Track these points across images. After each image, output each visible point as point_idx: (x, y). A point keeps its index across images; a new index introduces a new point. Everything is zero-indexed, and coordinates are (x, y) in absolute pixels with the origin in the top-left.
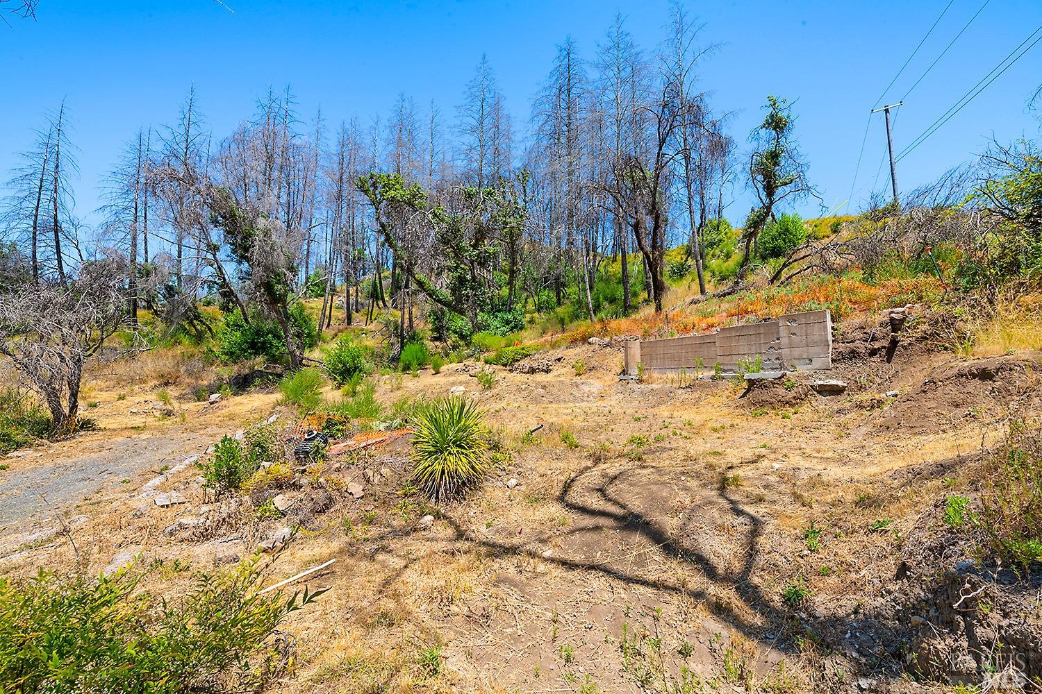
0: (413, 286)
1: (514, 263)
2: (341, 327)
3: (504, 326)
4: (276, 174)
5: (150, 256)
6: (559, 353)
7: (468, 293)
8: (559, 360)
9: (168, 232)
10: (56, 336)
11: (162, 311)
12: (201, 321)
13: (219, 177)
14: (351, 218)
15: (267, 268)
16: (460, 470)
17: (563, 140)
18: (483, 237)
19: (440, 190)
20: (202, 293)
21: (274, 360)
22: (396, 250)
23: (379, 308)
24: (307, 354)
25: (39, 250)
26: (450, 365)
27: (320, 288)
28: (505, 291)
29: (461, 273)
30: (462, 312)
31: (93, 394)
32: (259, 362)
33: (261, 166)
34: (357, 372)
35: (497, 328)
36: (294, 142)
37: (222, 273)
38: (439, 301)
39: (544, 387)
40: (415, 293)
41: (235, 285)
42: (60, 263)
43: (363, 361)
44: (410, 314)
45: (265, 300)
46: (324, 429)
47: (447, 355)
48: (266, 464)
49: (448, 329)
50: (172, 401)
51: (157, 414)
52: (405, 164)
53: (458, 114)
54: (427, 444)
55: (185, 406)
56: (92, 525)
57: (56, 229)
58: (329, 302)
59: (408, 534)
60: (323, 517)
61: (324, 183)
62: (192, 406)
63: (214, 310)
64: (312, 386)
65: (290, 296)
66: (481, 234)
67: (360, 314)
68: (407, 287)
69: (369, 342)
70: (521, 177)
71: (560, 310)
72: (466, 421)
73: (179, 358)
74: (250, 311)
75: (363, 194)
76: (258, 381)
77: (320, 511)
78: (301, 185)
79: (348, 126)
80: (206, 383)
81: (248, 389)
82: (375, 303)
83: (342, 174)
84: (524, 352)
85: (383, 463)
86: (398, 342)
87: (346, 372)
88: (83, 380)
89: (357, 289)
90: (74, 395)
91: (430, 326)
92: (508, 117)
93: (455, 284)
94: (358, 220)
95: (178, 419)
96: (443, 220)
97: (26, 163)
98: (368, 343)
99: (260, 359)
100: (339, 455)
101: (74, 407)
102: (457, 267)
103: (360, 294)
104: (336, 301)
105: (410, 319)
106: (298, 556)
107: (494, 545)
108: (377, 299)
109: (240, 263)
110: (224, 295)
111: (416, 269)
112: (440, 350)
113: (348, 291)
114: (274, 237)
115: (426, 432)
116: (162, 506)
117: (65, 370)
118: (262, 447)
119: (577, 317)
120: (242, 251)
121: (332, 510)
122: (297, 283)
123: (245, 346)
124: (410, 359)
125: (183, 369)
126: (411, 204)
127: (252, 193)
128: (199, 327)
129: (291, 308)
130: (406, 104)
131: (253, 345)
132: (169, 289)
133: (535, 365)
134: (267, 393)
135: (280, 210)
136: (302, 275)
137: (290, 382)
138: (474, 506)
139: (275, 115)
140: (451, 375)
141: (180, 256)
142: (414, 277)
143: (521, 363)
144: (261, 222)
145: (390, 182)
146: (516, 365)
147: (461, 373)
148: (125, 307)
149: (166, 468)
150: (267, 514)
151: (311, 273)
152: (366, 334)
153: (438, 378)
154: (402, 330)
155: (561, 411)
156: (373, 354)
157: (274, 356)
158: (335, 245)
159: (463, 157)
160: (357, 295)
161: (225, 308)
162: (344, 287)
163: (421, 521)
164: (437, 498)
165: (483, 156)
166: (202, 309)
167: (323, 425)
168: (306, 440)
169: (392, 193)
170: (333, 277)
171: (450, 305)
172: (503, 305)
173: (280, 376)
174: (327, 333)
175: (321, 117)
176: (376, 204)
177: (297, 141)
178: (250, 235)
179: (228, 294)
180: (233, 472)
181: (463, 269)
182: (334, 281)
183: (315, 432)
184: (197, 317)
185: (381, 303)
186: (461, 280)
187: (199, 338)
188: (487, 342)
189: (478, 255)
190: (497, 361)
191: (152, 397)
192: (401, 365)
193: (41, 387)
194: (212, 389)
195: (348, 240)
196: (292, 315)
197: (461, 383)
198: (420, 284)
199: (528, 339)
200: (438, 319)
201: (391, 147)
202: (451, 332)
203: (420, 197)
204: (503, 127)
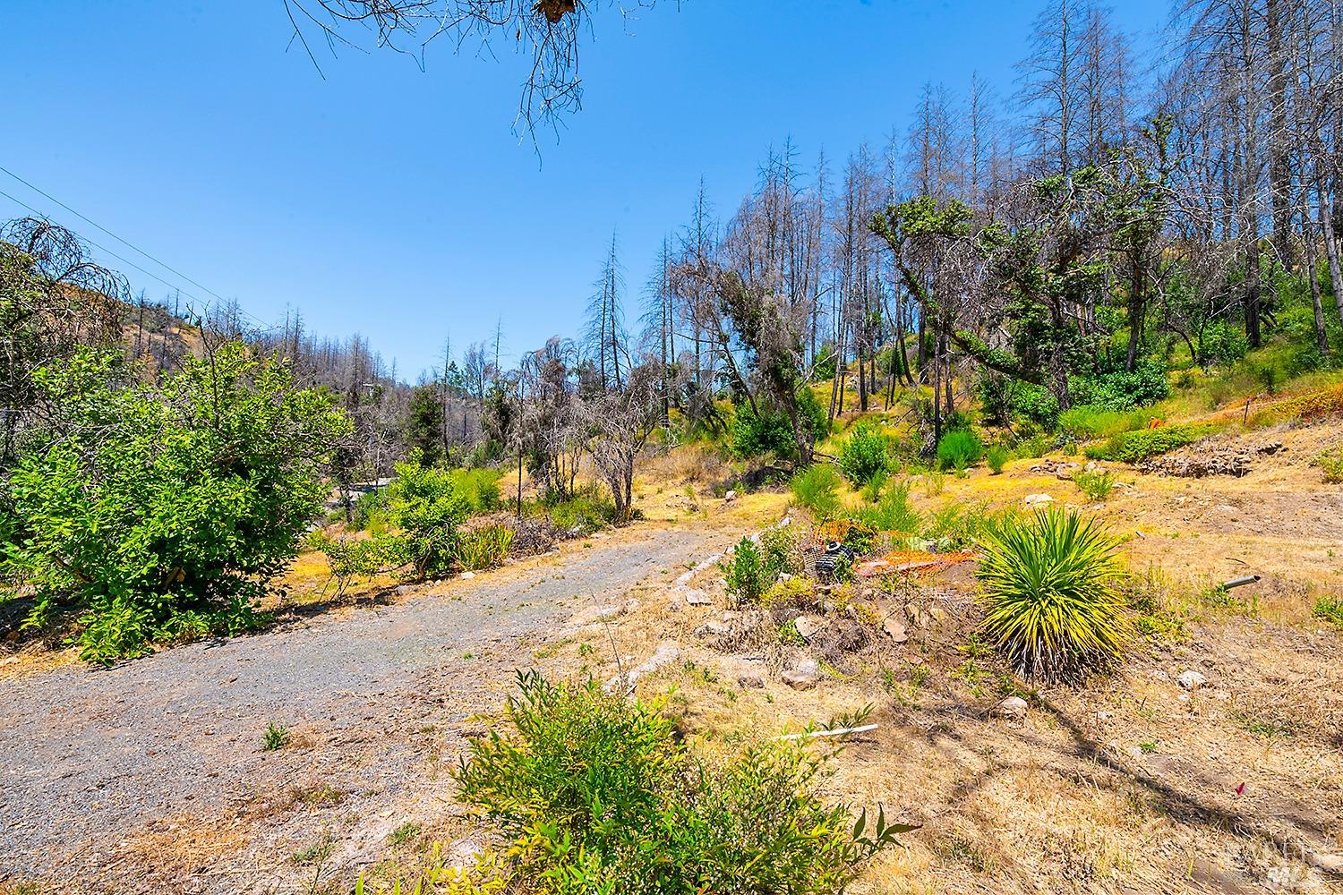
0: (952, 349)
1: (1138, 284)
2: (855, 414)
3: (1121, 396)
4: (779, 243)
5: (676, 356)
6: (1270, 437)
7: (1049, 347)
8: (1270, 451)
9: (688, 330)
10: (616, 435)
11: (686, 408)
12: (717, 416)
13: (727, 262)
14: (863, 274)
15: (773, 352)
16: (1073, 635)
17: (1257, 28)
18: (1076, 251)
19: (992, 199)
20: (716, 386)
21: (784, 455)
22: (926, 303)
23: (903, 385)
24: (817, 448)
25: (605, 363)
26: (1020, 462)
27: (829, 368)
28: (1122, 337)
29: (1035, 318)
30: (1037, 379)
31: (641, 487)
32: (768, 458)
33: (763, 238)
34: (879, 470)
35: (1108, 400)
36: (795, 200)
37: (733, 364)
38: (997, 366)
39: (1237, 503)
40: (955, 359)
41: (745, 374)
42: (617, 372)
43: (885, 455)
44: (949, 390)
45: (773, 387)
46: (846, 540)
47: (1013, 446)
48: (786, 576)
49: (1011, 407)
50: (696, 496)
51: (685, 508)
52: (935, 182)
53: (1020, 76)
54: (1003, 582)
55: (707, 502)
56: (641, 610)
57: (615, 343)
58: (840, 383)
59: (982, 717)
60: (854, 658)
61: (831, 237)
62: (712, 502)
63: (727, 404)
64: (825, 486)
65: (798, 380)
66: (1071, 248)
67: (878, 395)
68: (942, 351)
69: (892, 431)
70: (1153, 131)
71: (1260, 357)
72: (1080, 553)
73: (700, 454)
74: (759, 401)
75: (878, 237)
76: (768, 479)
77: (850, 649)
78: (805, 247)
79: (855, 158)
80: (722, 479)
81: (760, 487)
82: (897, 379)
83: (851, 220)
84: (1176, 437)
85: (932, 599)
86: (932, 429)
87: (865, 470)
88: (634, 475)
89: (873, 363)
90: (628, 487)
91: (981, 405)
92: (1119, 39)
93: (1023, 337)
94: (871, 276)
95: (701, 515)
96: (999, 243)
97: (597, 290)
98: (890, 433)
99: (770, 454)
100: (869, 577)
101: (629, 498)
102: (1025, 311)
103: (877, 371)
104: (848, 383)
105: (949, 396)
106: (827, 702)
107: (1166, 791)
108: (899, 374)
109: (748, 349)
110: (735, 386)
111: (956, 325)
112: (998, 439)
113: (862, 368)
114: (779, 315)
115: (1002, 561)
116: (692, 604)
117: (623, 466)
118: (780, 555)
119: (1310, 366)
120: (750, 337)
121: (865, 651)
122: (803, 366)
123: (756, 440)
124: (952, 452)
125: (703, 465)
126: (946, 232)
127: (756, 271)
128: (715, 422)
129: (799, 394)
130: (934, 97)
131: (763, 439)
132: (691, 385)
133: (1205, 461)
134: (778, 492)
135: (784, 283)
136: (808, 355)
137: (802, 480)
138: (1105, 702)
139: (776, 177)
140: (1021, 476)
141: (698, 352)
142: (955, 337)
143: (1170, 457)
144: (767, 301)
145: (915, 210)
146: (1157, 460)
147: (1041, 474)
148: (660, 405)
149: (694, 564)
150: (789, 638)
151: (818, 350)
152: (886, 421)
153: (997, 482)
154: (938, 412)
155: (1295, 551)
156: (897, 446)
157: (784, 450)
158: (845, 312)
159: (1029, 137)
160: (873, 372)
161: (736, 401)
162: (858, 364)
163: (1005, 703)
164: (1028, 671)
165: (1066, 125)
166: (716, 403)
167: (844, 535)
168: (827, 552)
169: (919, 224)
170: (843, 353)
171: (1016, 370)
172: (1119, 360)
173: (789, 473)
174: (839, 422)
175: (825, 159)
176: (895, 246)
177: (799, 198)
178: (756, 317)
179: (738, 386)
180: (752, 580)
181: (1037, 310)
182: (845, 357)
183: (839, 544)
184: (713, 413)
185: (905, 379)
186: (1036, 330)
187: (715, 433)
188: (1089, 423)
189: (1066, 284)
190: (1114, 453)
191: (681, 492)
192: (939, 462)
193: (609, 479)
194: (730, 486)
195: (861, 303)
196: (801, 403)
197: (1042, 490)
198: (964, 344)
199: (1181, 414)
200: (993, 393)
201: (913, 165)
202: (1016, 411)
203: (961, 219)
204: (1107, 61)
